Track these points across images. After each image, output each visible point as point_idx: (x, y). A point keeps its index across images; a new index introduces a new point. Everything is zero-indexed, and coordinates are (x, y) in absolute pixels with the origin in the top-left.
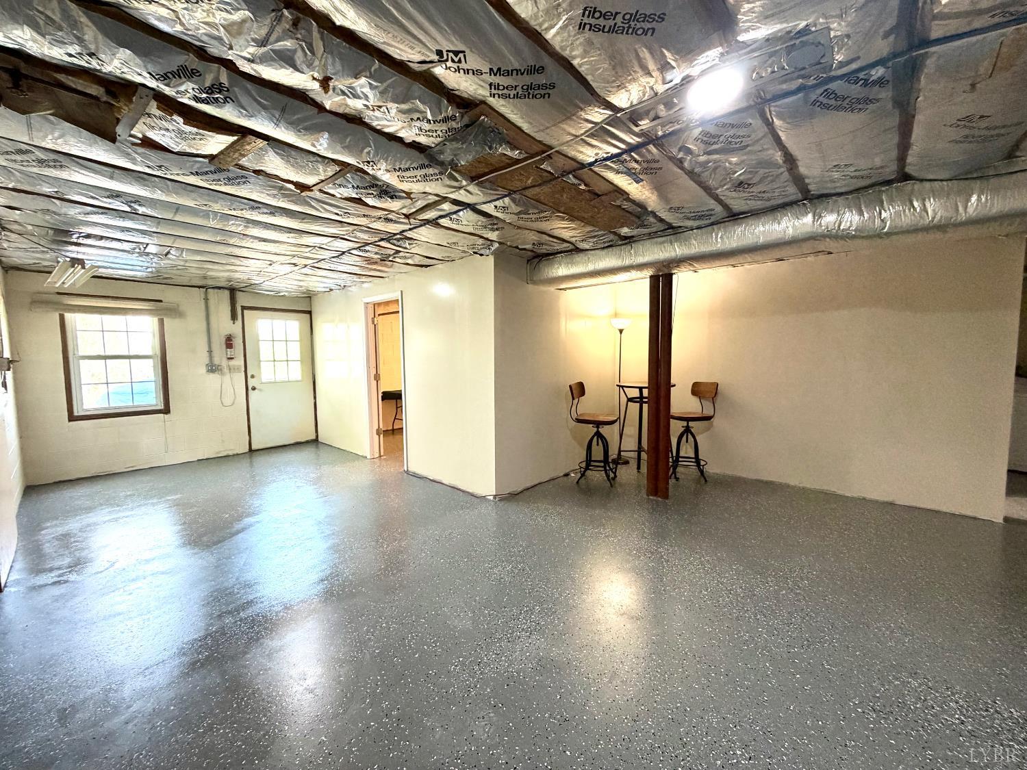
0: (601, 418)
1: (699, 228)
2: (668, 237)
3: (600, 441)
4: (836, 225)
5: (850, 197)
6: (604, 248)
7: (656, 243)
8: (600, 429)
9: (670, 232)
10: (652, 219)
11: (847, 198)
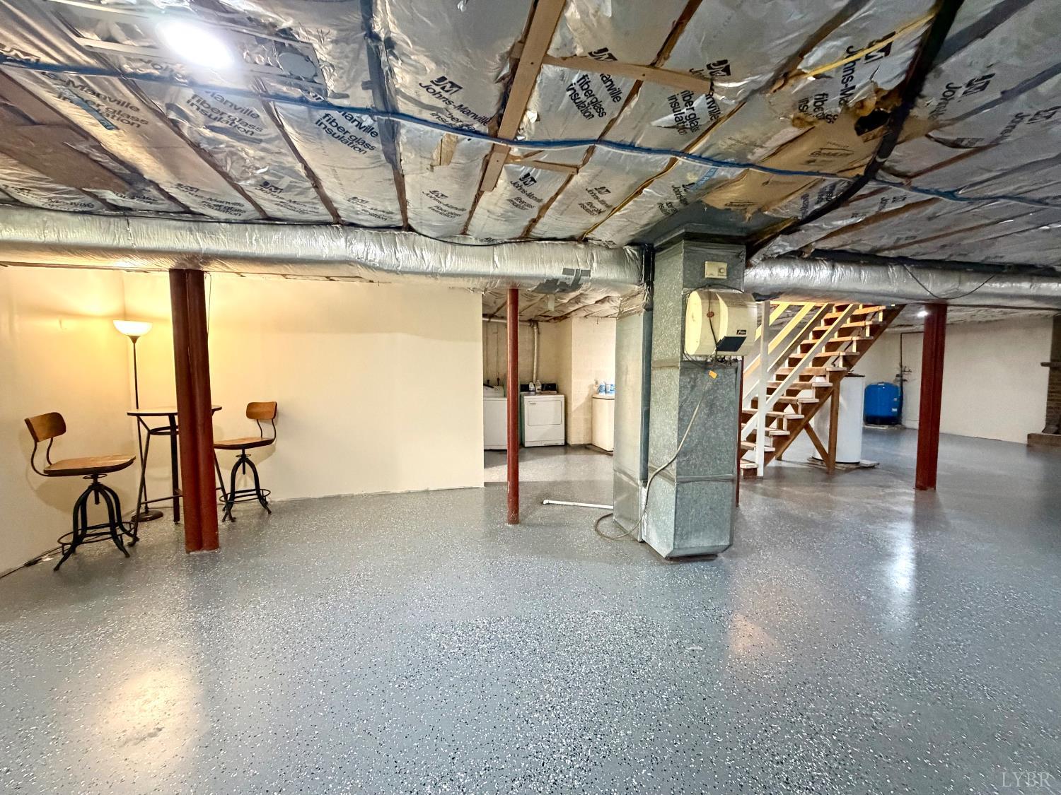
0: (100, 464)
1: (228, 222)
2: (187, 223)
3: (101, 497)
4: (365, 255)
5: (373, 232)
6: (75, 212)
7: (169, 227)
8: (99, 480)
9: (187, 217)
10: (155, 192)
11: (371, 233)
